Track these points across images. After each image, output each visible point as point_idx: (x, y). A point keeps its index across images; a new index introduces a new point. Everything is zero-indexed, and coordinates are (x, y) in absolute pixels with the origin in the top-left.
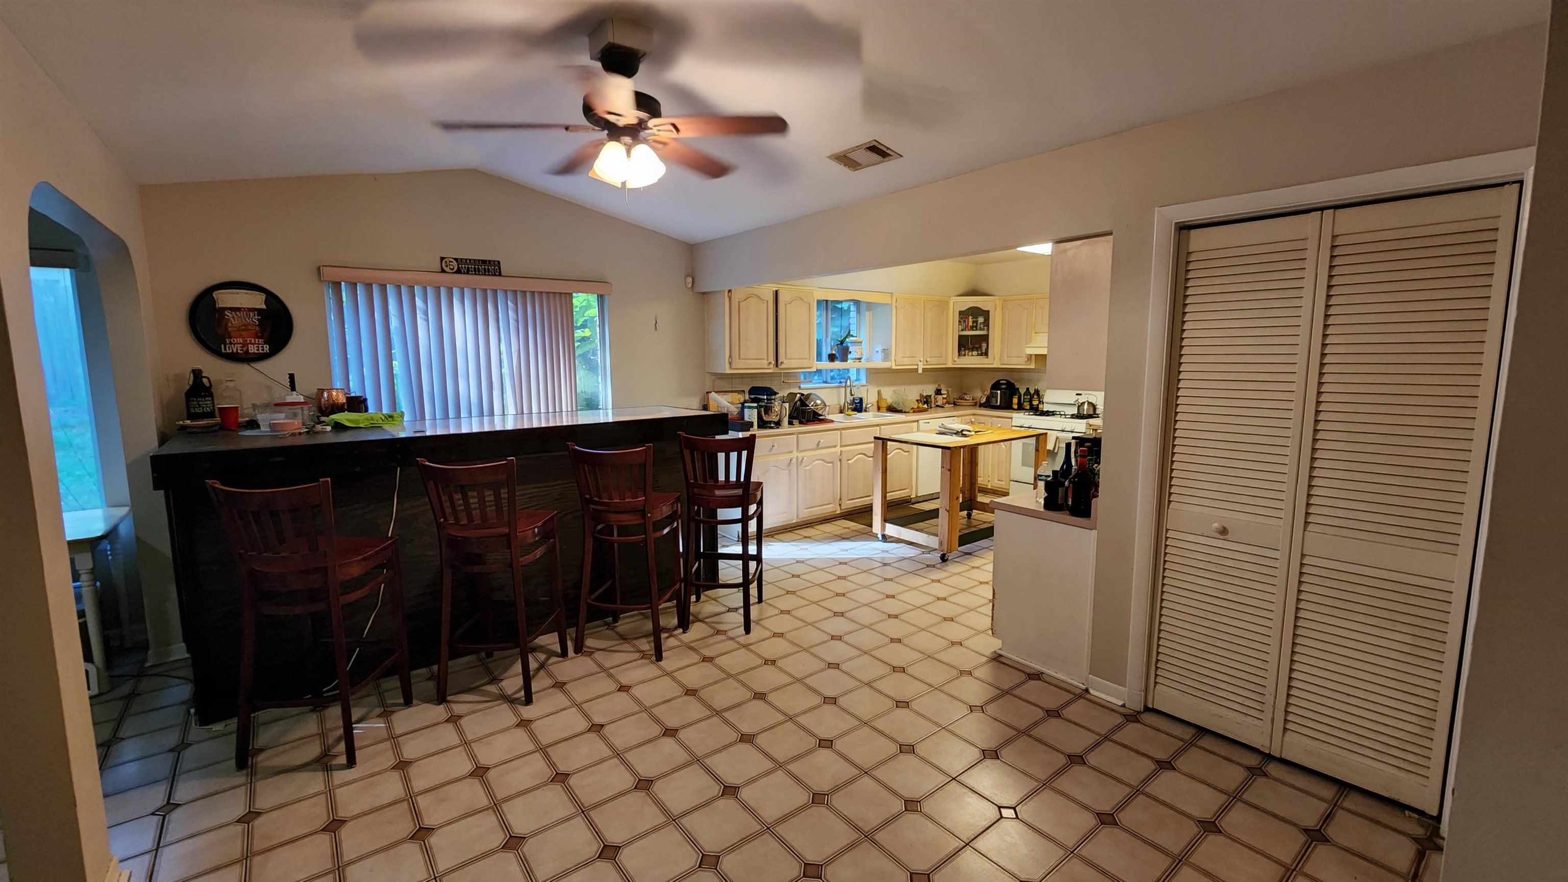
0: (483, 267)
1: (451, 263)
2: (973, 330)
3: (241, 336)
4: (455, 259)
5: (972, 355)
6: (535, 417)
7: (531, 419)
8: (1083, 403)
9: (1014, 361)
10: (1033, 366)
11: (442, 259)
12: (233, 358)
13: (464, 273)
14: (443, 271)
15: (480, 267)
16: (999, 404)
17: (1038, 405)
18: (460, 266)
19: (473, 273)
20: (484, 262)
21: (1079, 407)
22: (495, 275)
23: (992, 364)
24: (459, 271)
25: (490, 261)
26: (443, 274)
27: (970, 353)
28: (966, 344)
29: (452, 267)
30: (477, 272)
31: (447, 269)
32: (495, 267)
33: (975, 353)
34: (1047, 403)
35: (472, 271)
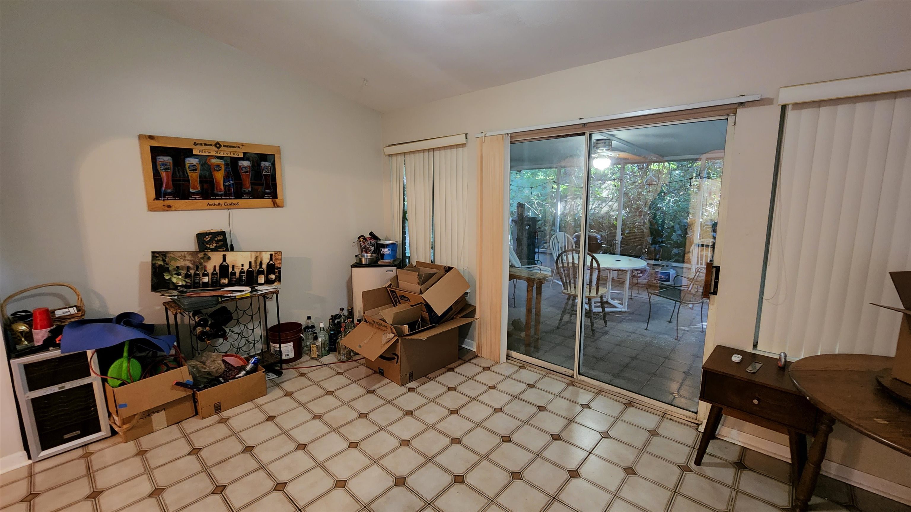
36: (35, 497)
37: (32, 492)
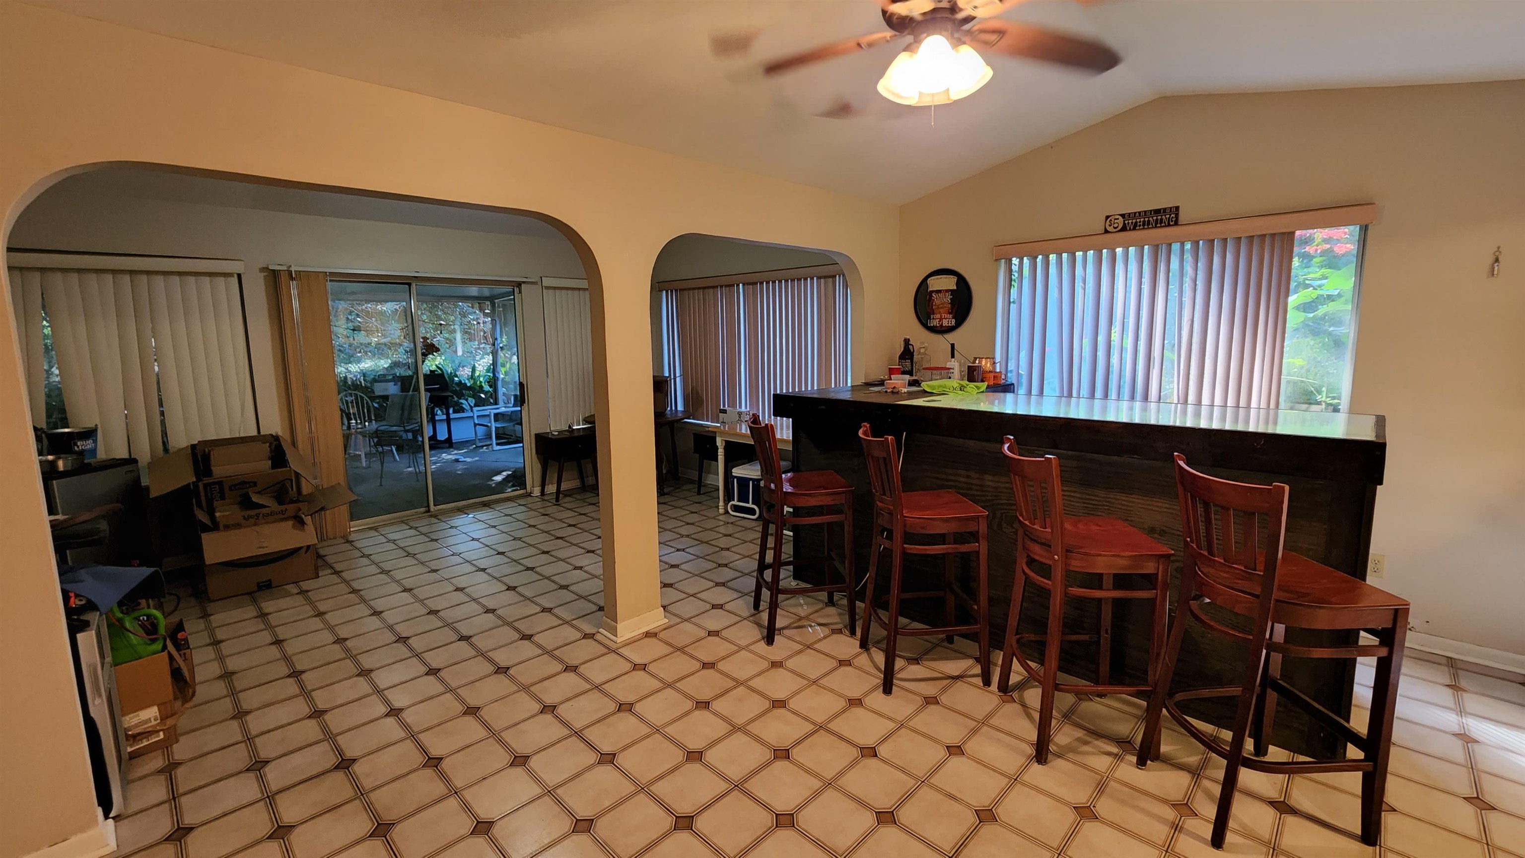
0: (1155, 218)
1: (1116, 221)
3: (940, 313)
4: (1120, 215)
6: (1204, 411)
7: (1198, 415)
11: (1107, 217)
12: (933, 330)
13: (1130, 230)
14: (1106, 231)
15: (1151, 219)
18: (1126, 222)
19: (1141, 227)
20: (1157, 212)
22: (1169, 225)
24: (1124, 229)
25: (1165, 209)
26: (1107, 236)
29: (1116, 225)
30: (1146, 225)
31: (1110, 229)
32: (1170, 215)
35: (1140, 226)
36: (187, 834)
37: (181, 826)
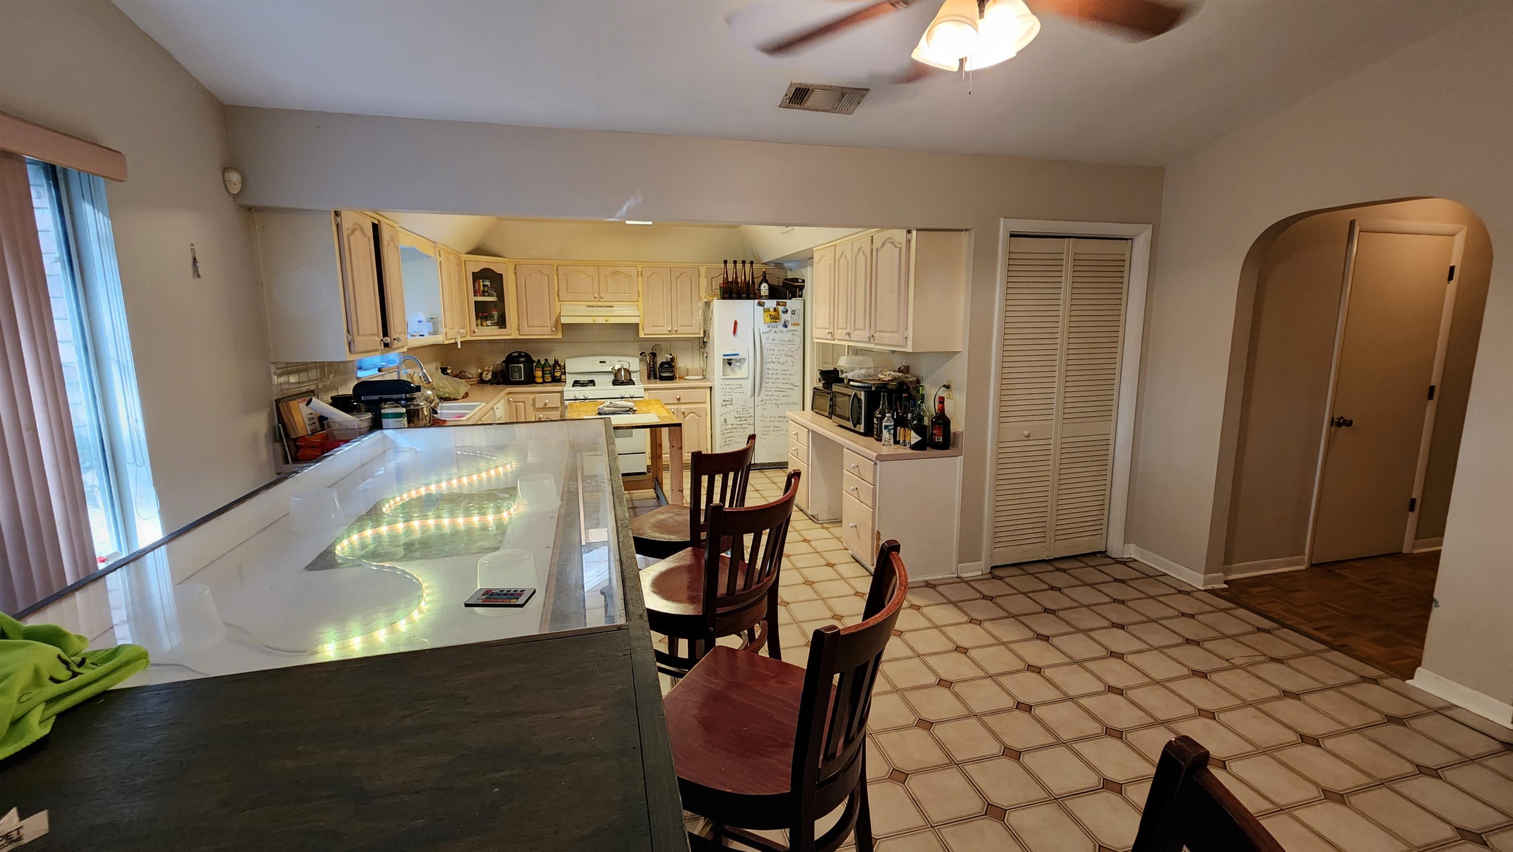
2: (484, 296)
5: (487, 326)
8: (619, 370)
9: (537, 330)
10: (560, 336)
16: (523, 379)
17: (560, 376)
21: (616, 375)
23: (510, 335)
27: (485, 324)
28: (483, 312)
33: (489, 323)
34: (568, 373)
